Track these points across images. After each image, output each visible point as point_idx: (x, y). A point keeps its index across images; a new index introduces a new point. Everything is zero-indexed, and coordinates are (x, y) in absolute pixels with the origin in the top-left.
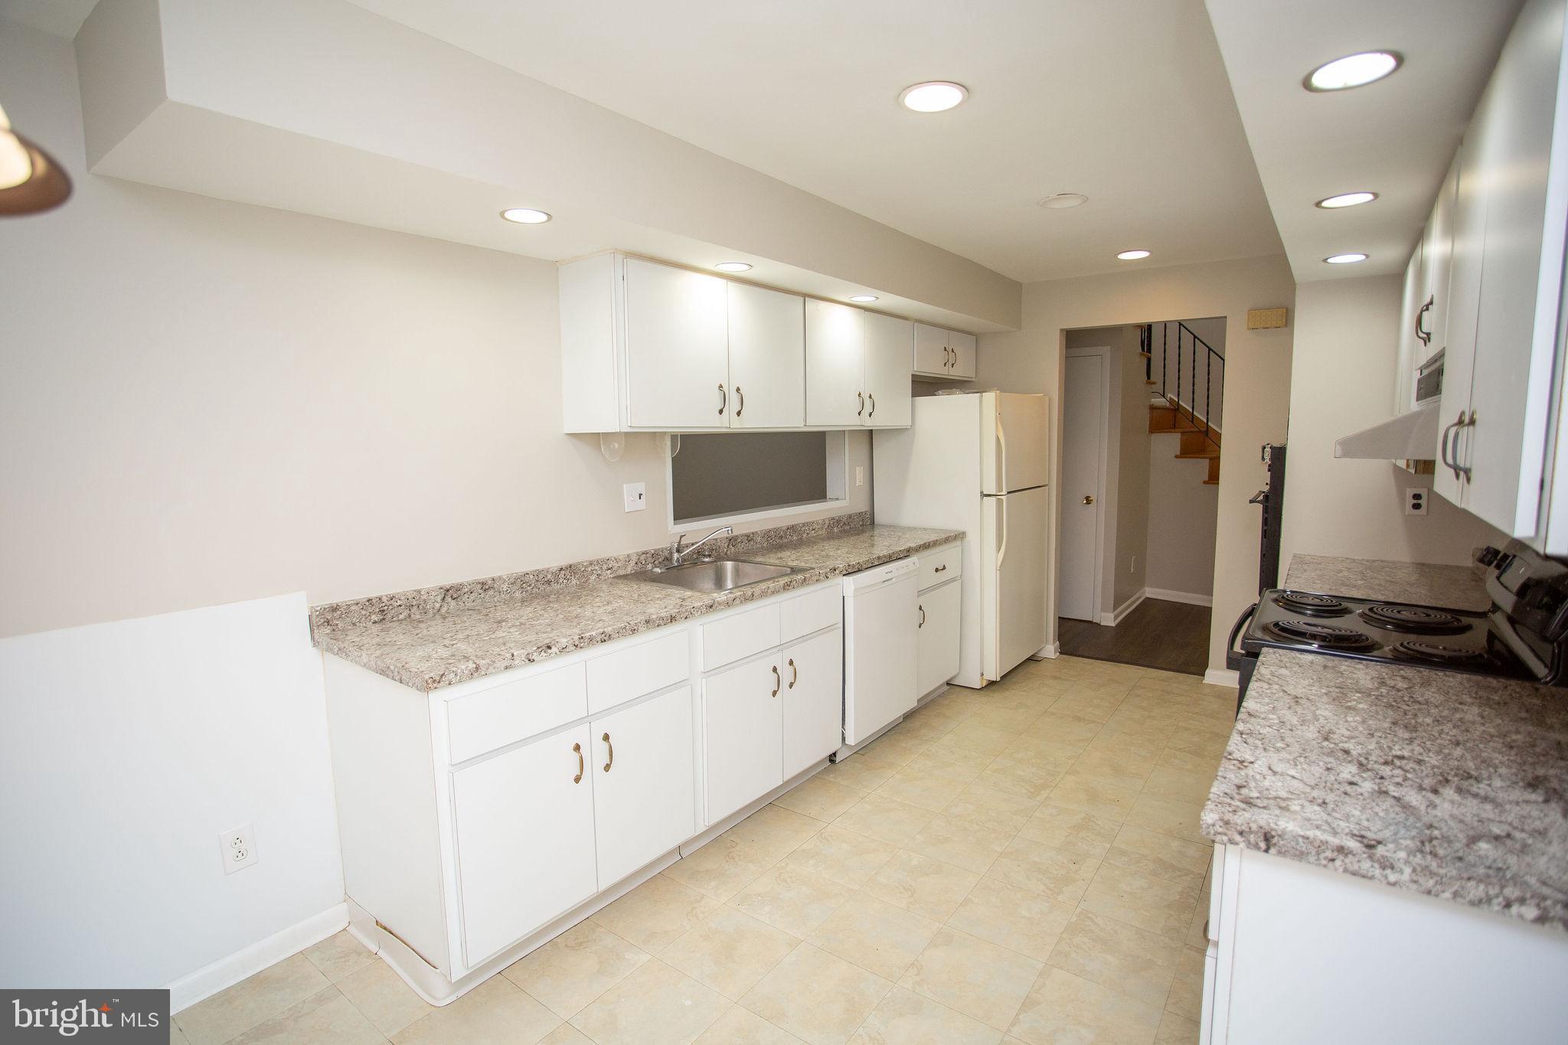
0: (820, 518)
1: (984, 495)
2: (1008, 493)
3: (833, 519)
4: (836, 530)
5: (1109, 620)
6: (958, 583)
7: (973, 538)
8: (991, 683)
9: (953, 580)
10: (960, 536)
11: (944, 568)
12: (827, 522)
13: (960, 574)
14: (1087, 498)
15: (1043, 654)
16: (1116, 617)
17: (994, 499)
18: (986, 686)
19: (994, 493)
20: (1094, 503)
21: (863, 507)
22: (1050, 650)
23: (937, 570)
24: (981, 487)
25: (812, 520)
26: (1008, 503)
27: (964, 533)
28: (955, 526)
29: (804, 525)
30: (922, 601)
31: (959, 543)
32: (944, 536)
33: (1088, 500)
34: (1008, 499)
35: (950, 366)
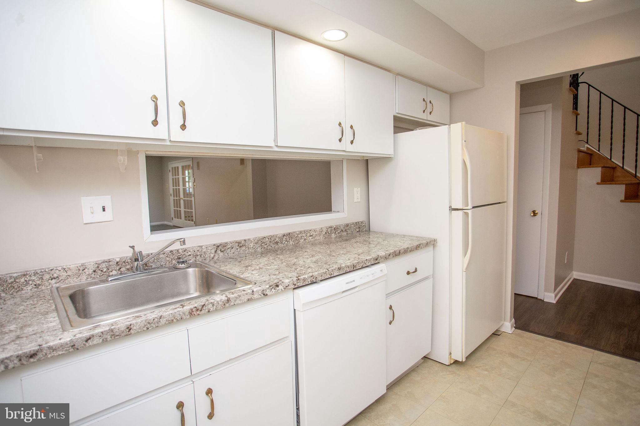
0: (318, 227)
1: (452, 209)
2: (473, 207)
3: (331, 227)
4: (333, 236)
5: (551, 298)
6: (429, 282)
7: (442, 245)
8: (456, 362)
9: (426, 278)
10: (431, 243)
11: (416, 270)
12: (325, 230)
13: (432, 274)
14: (534, 212)
15: (503, 330)
16: (556, 296)
17: (460, 213)
18: (452, 363)
19: (461, 208)
20: (539, 216)
21: (360, 217)
22: (508, 326)
23: (408, 273)
24: (450, 202)
25: (310, 228)
26: (473, 216)
27: (435, 241)
28: (428, 233)
29: (301, 232)
30: (392, 301)
31: (431, 248)
32: (416, 243)
33: (535, 214)
34: (473, 213)
35: (429, 114)
